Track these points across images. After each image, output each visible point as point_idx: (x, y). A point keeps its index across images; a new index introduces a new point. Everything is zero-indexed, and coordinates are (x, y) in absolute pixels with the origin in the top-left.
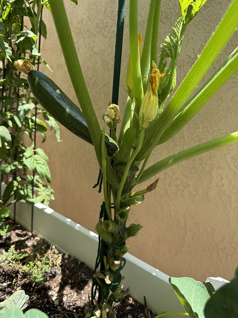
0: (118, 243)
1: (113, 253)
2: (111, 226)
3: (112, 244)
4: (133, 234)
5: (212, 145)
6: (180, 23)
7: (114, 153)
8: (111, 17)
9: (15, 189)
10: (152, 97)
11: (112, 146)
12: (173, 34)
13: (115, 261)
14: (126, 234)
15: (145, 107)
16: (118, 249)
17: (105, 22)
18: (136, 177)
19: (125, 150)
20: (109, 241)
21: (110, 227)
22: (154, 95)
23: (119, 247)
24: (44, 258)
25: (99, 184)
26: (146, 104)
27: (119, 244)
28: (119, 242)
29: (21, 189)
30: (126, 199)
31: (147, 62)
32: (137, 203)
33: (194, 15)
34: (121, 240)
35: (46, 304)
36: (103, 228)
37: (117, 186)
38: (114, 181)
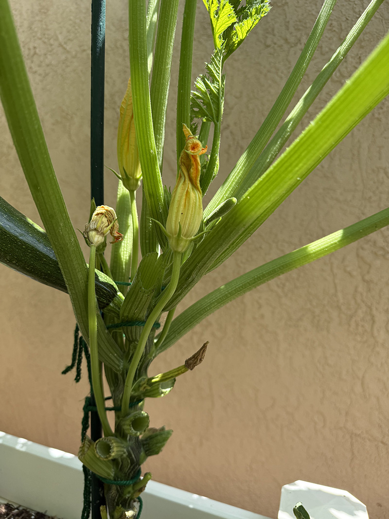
0: (129, 475)
1: (120, 496)
2: (115, 449)
3: (115, 480)
4: (157, 450)
5: (279, 268)
6: (220, 58)
7: (110, 301)
8: (43, 39)
10: (192, 194)
11: (105, 290)
12: (207, 75)
13: (126, 512)
14: (142, 454)
15: (180, 213)
16: (128, 486)
17: (31, 47)
18: (155, 341)
19: (142, 299)
20: (109, 475)
21: (113, 452)
22: (194, 189)
23: (131, 482)
25: (76, 364)
26: (182, 208)
27: (131, 475)
28: (131, 472)
30: (141, 389)
31: (160, 124)
32: (162, 393)
33: (236, 45)
34: (134, 467)
36: (98, 456)
37: (119, 366)
38: (113, 358)
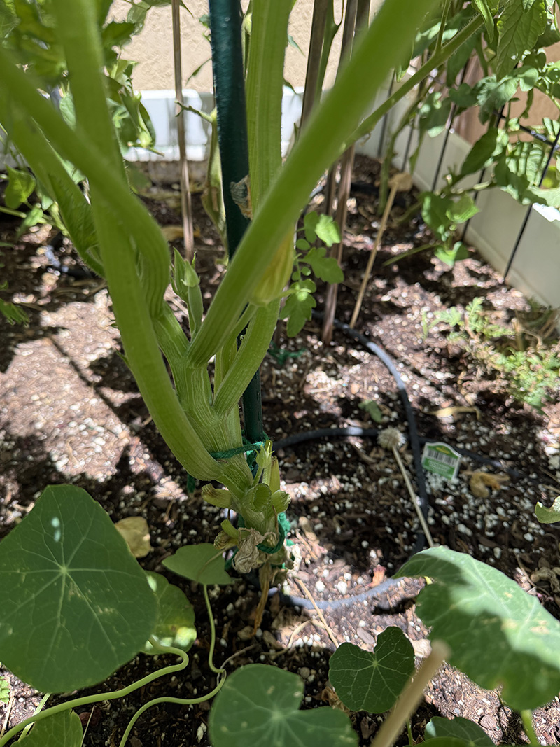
9: (497, 152)
24: (551, 354)
29: (512, 156)
35: (528, 455)
